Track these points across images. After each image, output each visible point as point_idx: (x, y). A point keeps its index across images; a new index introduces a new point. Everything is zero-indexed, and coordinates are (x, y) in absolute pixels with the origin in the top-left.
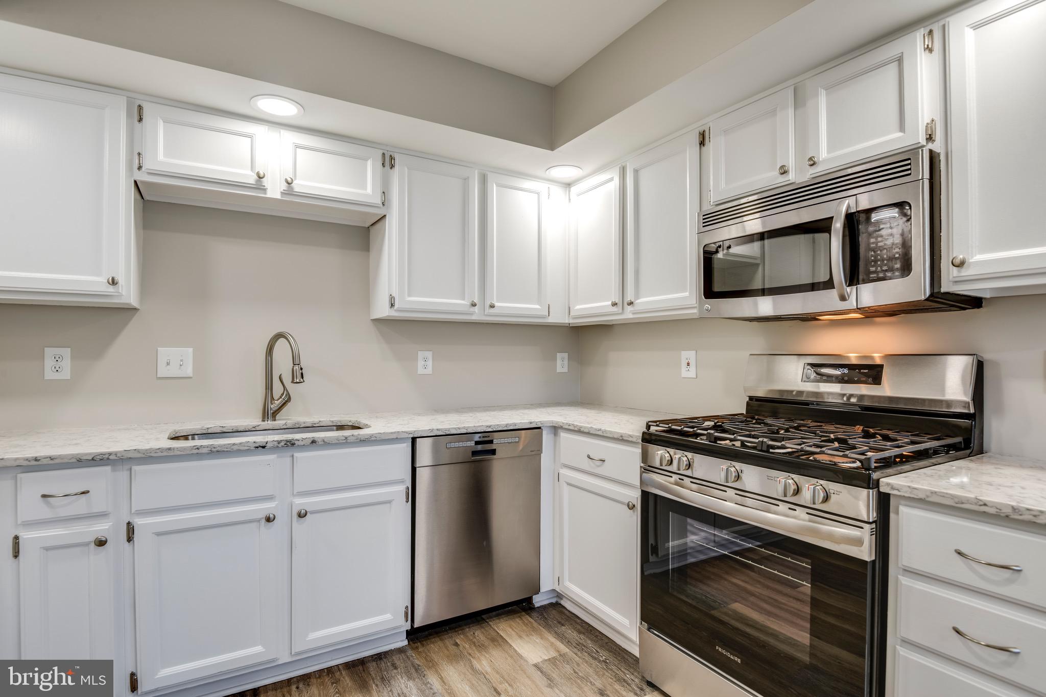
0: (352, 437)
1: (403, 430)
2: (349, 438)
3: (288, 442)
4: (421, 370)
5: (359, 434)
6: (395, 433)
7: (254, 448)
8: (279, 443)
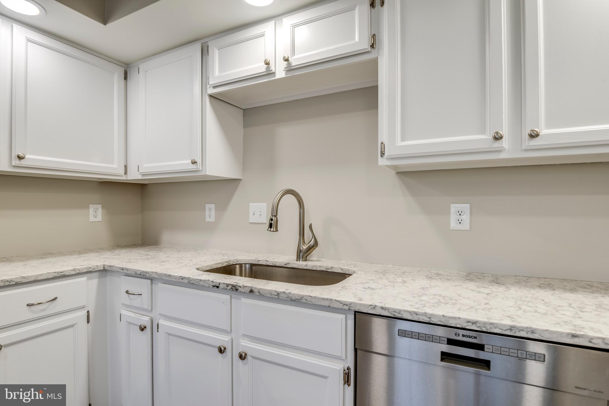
0: (284, 295)
1: (337, 299)
2: (280, 295)
3: (233, 286)
4: (453, 225)
5: (290, 293)
6: (327, 299)
7: (212, 287)
8: (227, 286)
